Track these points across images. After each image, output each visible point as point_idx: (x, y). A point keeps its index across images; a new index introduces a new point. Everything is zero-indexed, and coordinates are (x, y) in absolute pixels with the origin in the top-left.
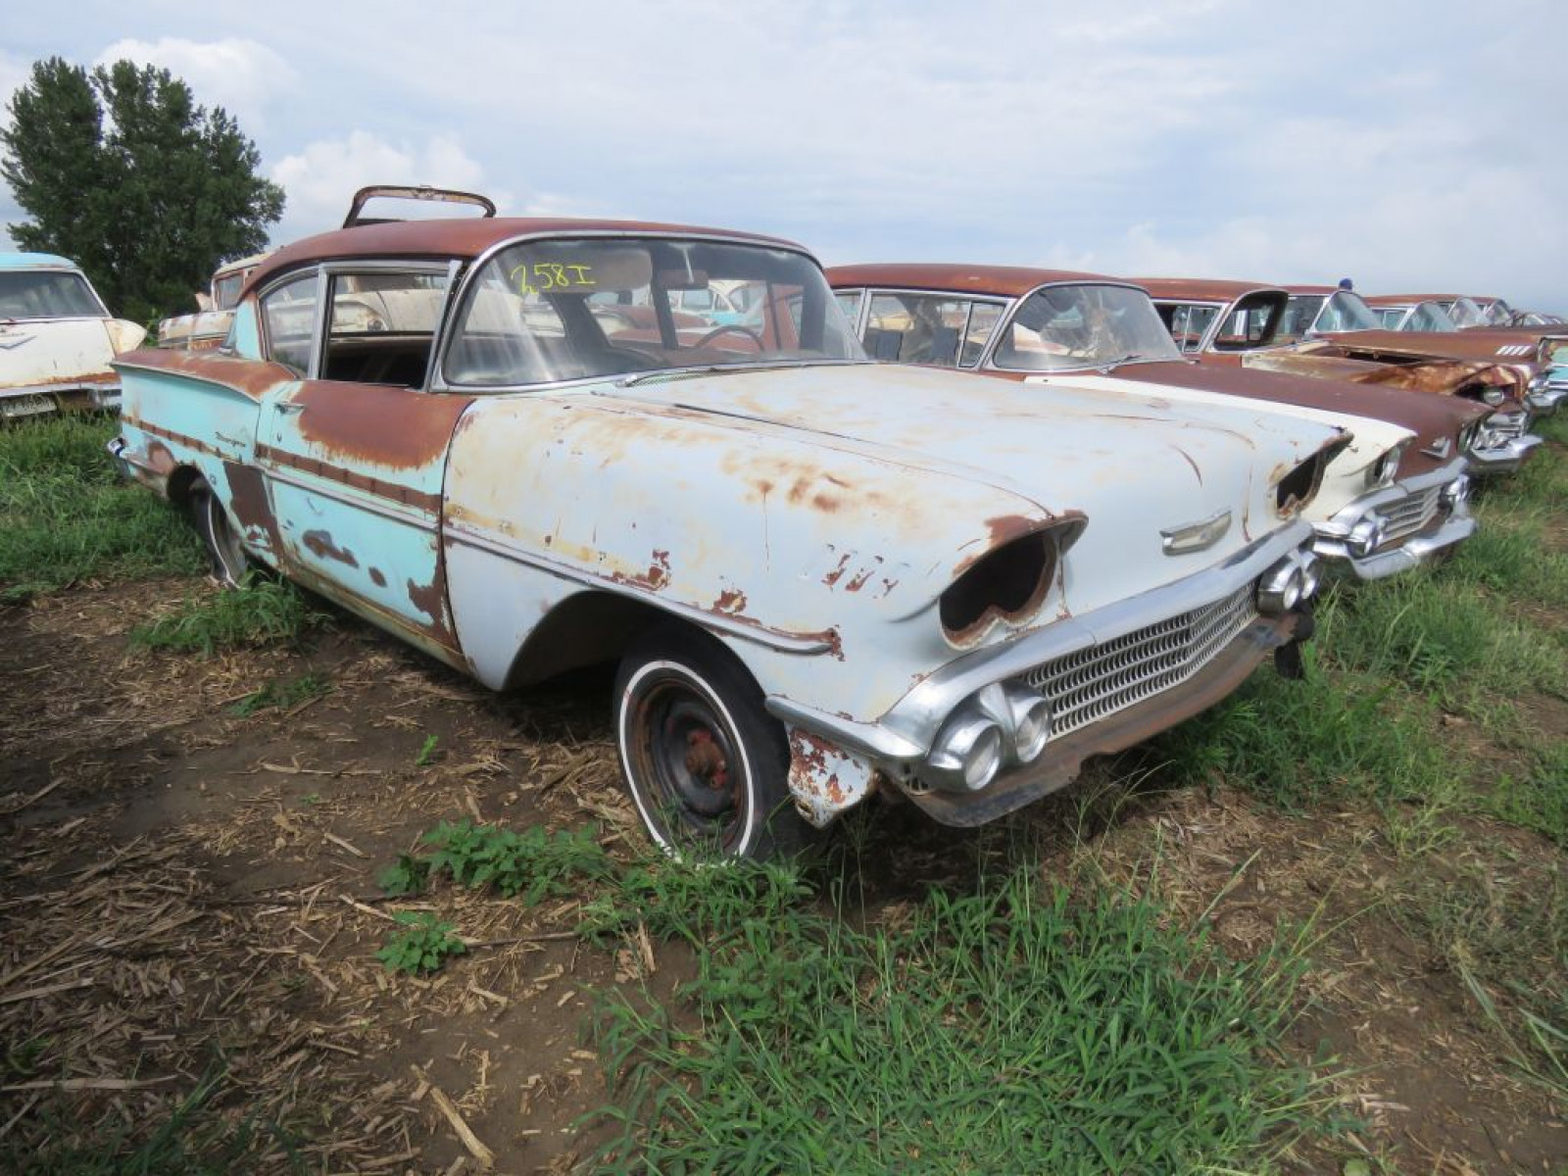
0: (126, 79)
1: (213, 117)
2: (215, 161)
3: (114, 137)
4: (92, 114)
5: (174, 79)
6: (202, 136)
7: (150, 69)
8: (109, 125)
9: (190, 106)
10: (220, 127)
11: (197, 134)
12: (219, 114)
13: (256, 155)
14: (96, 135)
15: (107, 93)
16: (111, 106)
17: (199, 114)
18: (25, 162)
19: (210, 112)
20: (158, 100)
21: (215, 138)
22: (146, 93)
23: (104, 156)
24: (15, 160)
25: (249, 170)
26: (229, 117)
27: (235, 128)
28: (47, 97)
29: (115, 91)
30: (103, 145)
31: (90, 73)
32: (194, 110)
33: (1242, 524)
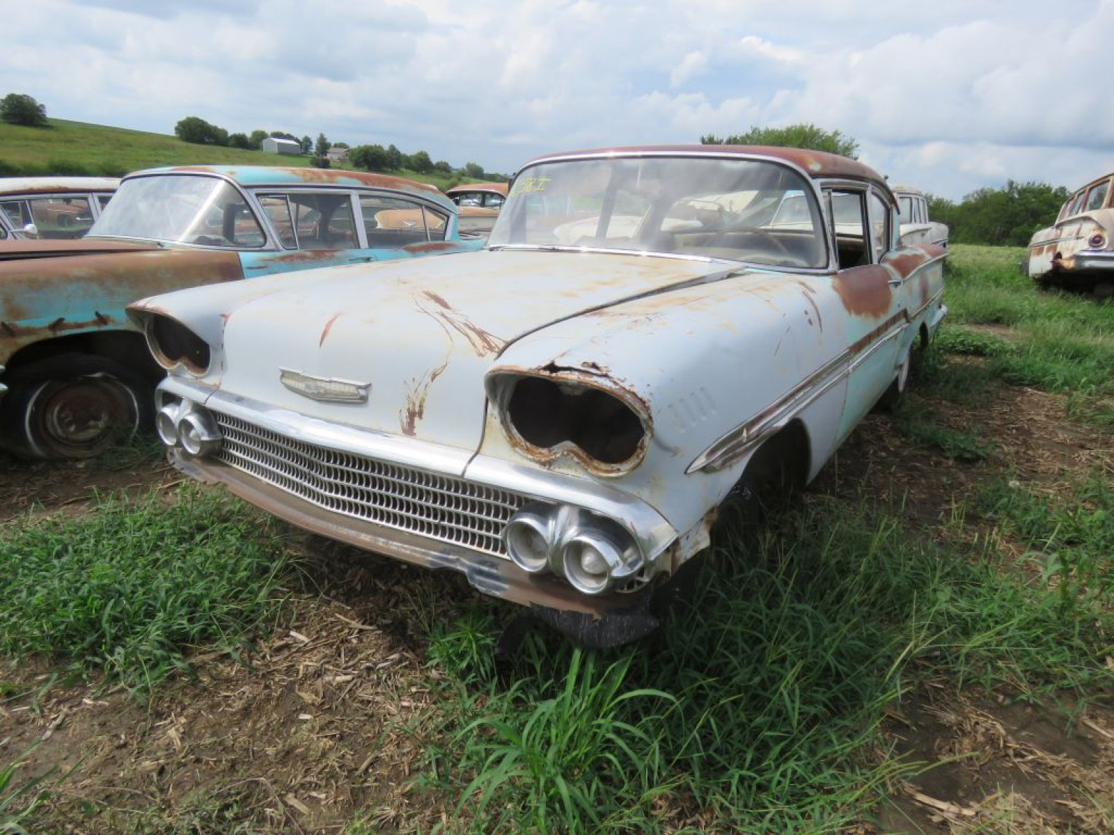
33: (405, 414)
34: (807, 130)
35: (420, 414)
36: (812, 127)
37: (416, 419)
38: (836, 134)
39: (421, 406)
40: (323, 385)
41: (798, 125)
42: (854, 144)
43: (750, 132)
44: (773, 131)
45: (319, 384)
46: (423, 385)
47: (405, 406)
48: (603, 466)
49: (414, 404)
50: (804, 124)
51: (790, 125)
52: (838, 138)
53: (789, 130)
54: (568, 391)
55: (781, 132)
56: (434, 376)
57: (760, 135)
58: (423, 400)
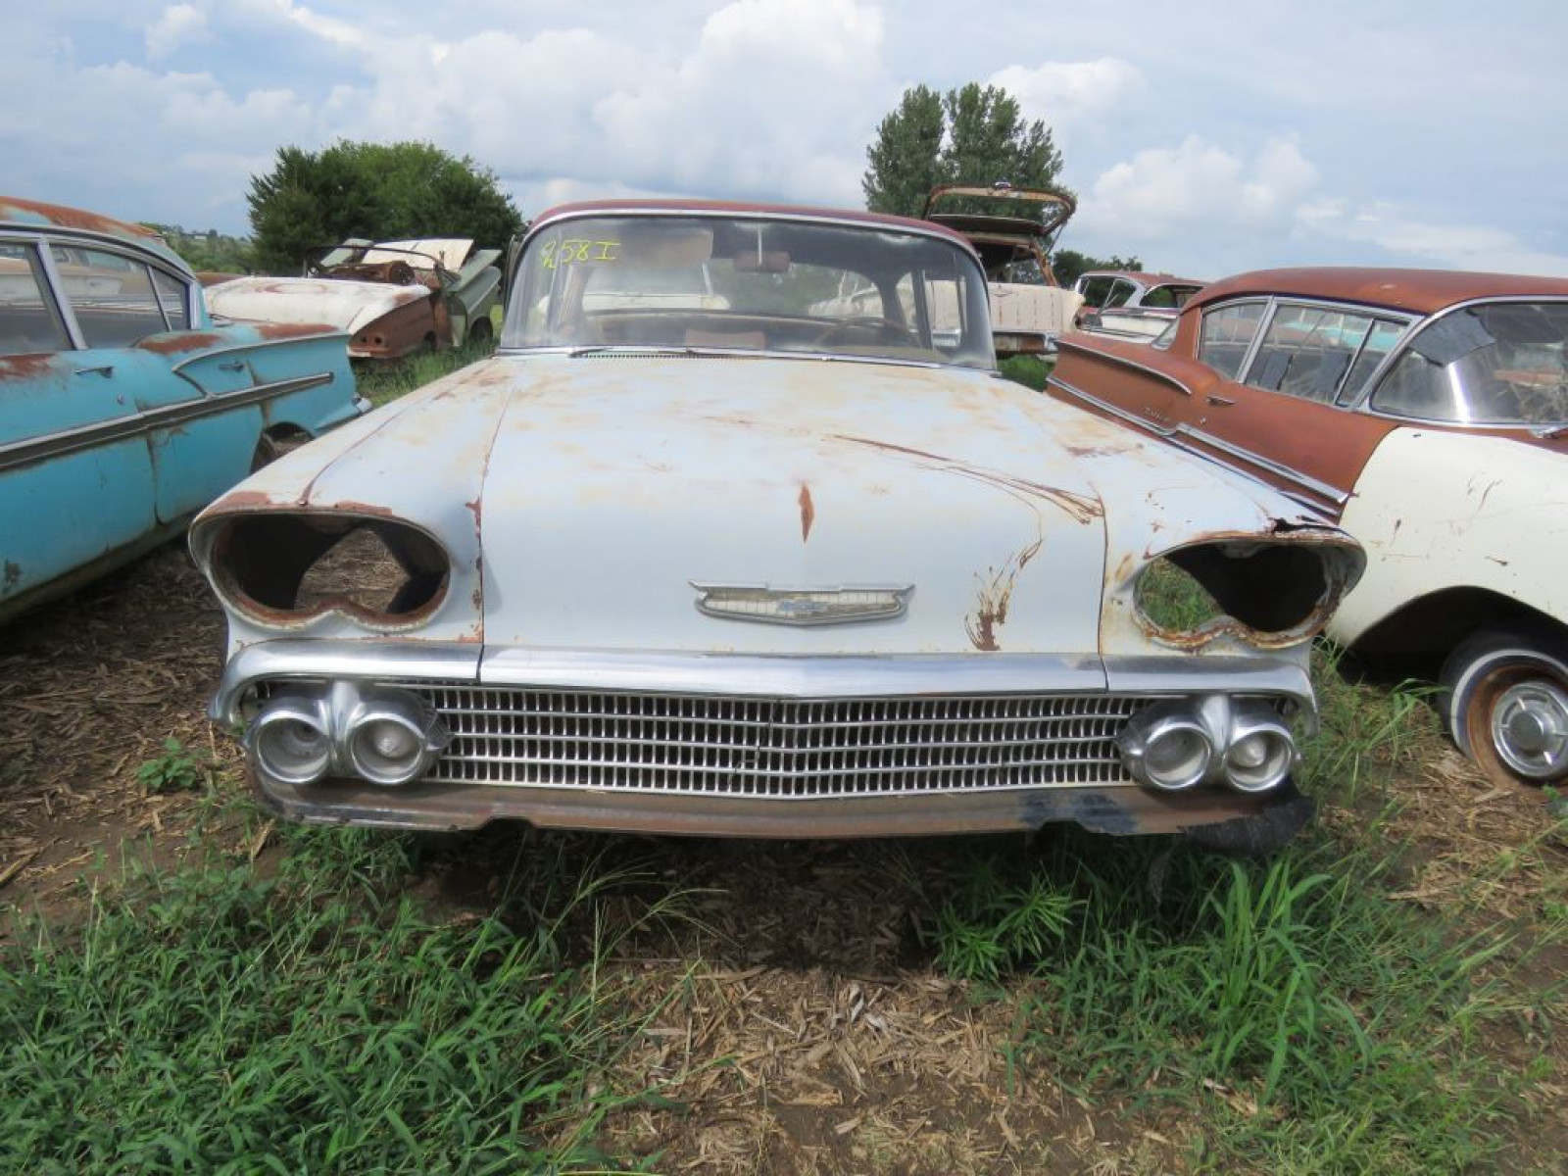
0: (970, 102)
1: (1033, 130)
2: (1024, 170)
3: (949, 151)
4: (935, 132)
5: (1007, 97)
6: (1019, 148)
7: (991, 89)
8: (946, 141)
9: (1014, 120)
10: (1035, 139)
11: (1014, 146)
12: (1038, 126)
13: (1060, 164)
14: (933, 149)
15: (953, 113)
16: (952, 124)
17: (1020, 128)
18: (880, 175)
19: (1030, 126)
20: (991, 116)
21: (1029, 149)
22: (982, 112)
23: (939, 169)
24: (873, 172)
25: (1049, 177)
26: (1045, 130)
27: (1048, 139)
28: (908, 119)
29: (958, 111)
30: (939, 158)
31: (943, 96)
32: (1017, 124)
33: (975, 620)
34: (425, 150)
35: (1001, 617)
36: (432, 146)
37: (995, 626)
38: (467, 160)
39: (1002, 605)
40: (824, 598)
41: (411, 142)
42: (493, 176)
43: (338, 146)
44: (374, 149)
45: (815, 598)
46: (1007, 574)
47: (975, 607)
48: (1268, 637)
49: (991, 603)
50: (420, 141)
51: (399, 142)
52: (471, 166)
53: (398, 148)
54: (1232, 553)
55: (386, 151)
56: (1024, 560)
57: (355, 153)
58: (1006, 595)
